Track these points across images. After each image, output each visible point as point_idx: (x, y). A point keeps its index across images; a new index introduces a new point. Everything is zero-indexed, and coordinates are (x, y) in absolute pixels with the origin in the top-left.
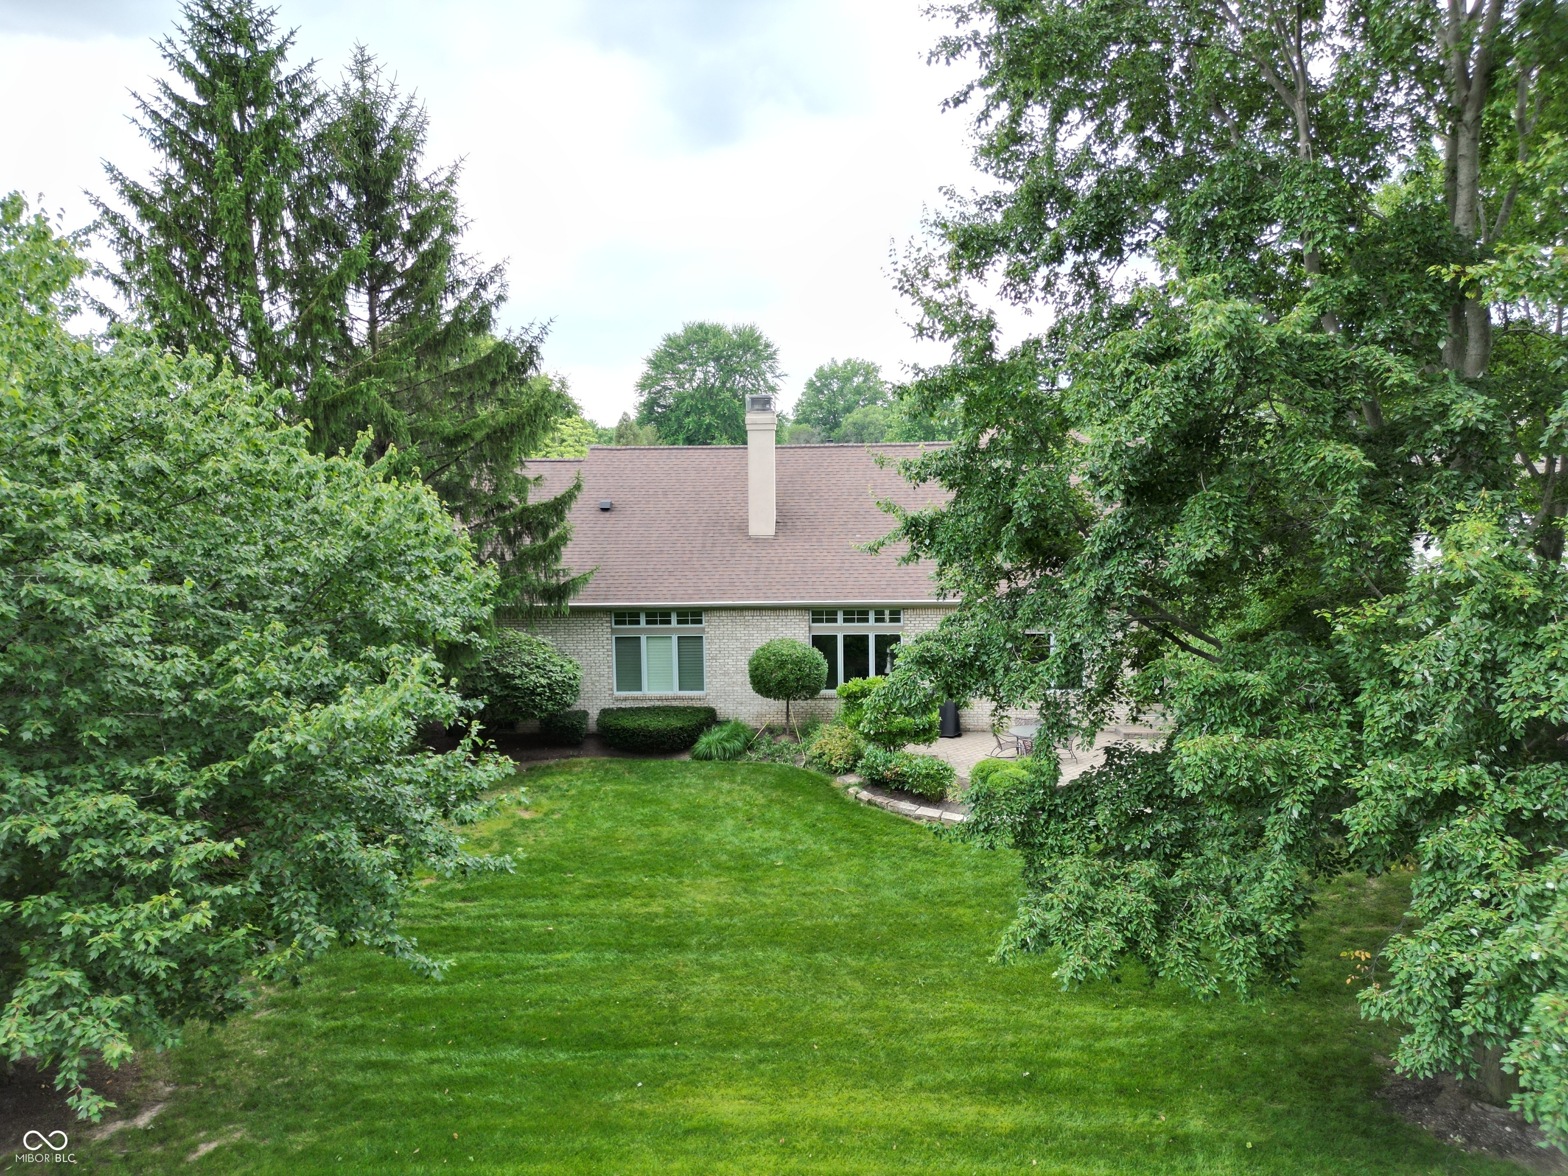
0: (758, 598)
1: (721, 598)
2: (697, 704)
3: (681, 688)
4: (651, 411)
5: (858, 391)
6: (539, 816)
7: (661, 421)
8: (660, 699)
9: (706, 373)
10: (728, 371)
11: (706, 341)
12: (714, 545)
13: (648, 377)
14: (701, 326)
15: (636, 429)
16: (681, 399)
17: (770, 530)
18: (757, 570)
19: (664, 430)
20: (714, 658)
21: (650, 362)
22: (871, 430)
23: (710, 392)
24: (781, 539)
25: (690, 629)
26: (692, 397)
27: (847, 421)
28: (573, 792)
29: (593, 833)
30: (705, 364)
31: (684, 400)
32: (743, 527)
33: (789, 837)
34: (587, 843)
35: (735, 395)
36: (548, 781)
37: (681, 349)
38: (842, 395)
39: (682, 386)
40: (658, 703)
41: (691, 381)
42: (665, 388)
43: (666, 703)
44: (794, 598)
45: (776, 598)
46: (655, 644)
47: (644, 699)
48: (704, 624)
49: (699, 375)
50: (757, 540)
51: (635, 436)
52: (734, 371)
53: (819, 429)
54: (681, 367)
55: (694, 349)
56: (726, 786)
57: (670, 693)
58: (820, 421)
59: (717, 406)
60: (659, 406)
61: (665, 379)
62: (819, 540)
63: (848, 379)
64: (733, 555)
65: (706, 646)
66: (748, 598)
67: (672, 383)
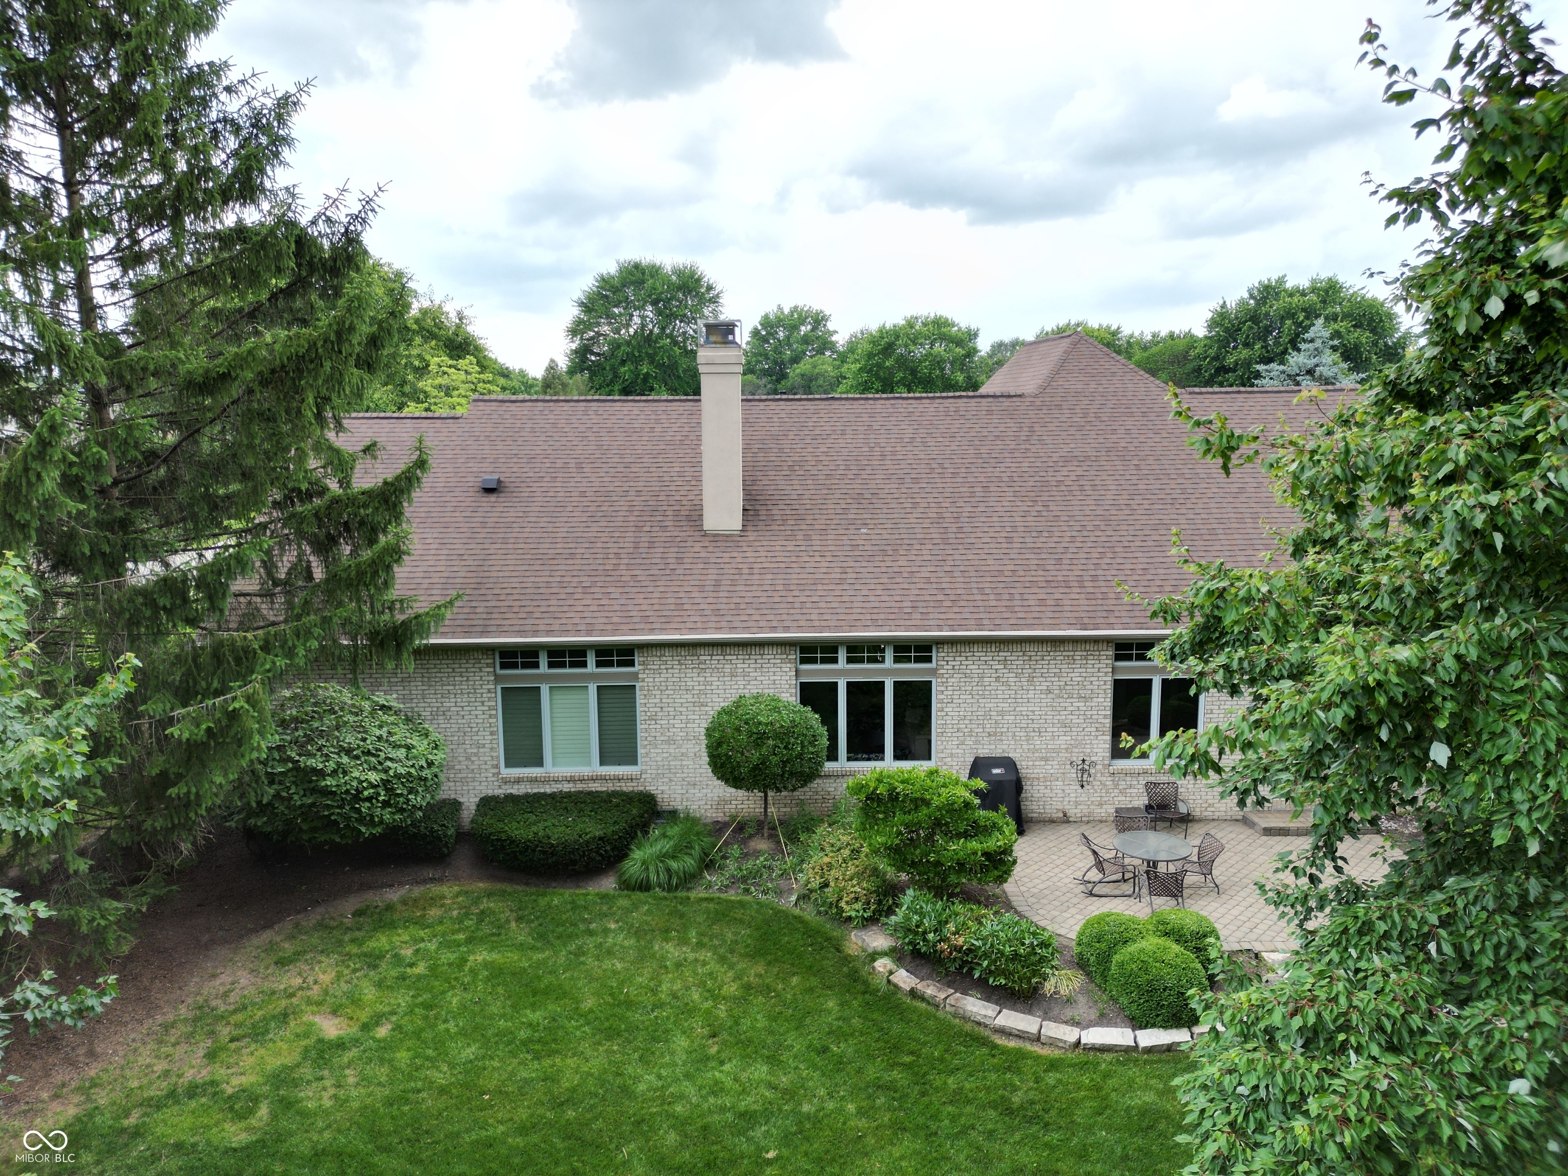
0: (719, 629)
1: (663, 630)
2: (627, 787)
3: (602, 763)
4: (584, 359)
5: (806, 340)
6: (353, 1030)
7: (595, 370)
8: (571, 780)
9: (643, 318)
10: (667, 316)
11: (643, 282)
12: (651, 545)
13: (578, 322)
14: (637, 266)
15: (566, 378)
16: (616, 346)
17: (734, 522)
18: (717, 584)
19: (598, 380)
20: (653, 718)
21: (581, 304)
22: (820, 382)
23: (649, 340)
24: (752, 535)
25: (616, 674)
26: (628, 343)
27: (795, 372)
28: (421, 969)
29: (441, 1076)
30: (642, 308)
31: (619, 347)
32: (695, 517)
33: (784, 1080)
34: (428, 1101)
35: (675, 343)
36: (381, 941)
37: (615, 290)
38: (789, 345)
39: (617, 331)
40: (567, 787)
41: (628, 325)
42: (599, 334)
43: (580, 787)
44: (774, 629)
45: (746, 629)
46: (563, 699)
47: (546, 781)
48: (637, 668)
49: (636, 320)
50: (717, 538)
51: (565, 386)
52: (672, 317)
53: (764, 380)
54: (616, 310)
55: (630, 292)
56: (672, 951)
57: (586, 771)
58: (766, 373)
59: (655, 354)
60: (593, 353)
61: (598, 324)
62: (807, 538)
63: (794, 328)
64: (680, 560)
65: (640, 700)
66: (705, 630)
67: (605, 329)
